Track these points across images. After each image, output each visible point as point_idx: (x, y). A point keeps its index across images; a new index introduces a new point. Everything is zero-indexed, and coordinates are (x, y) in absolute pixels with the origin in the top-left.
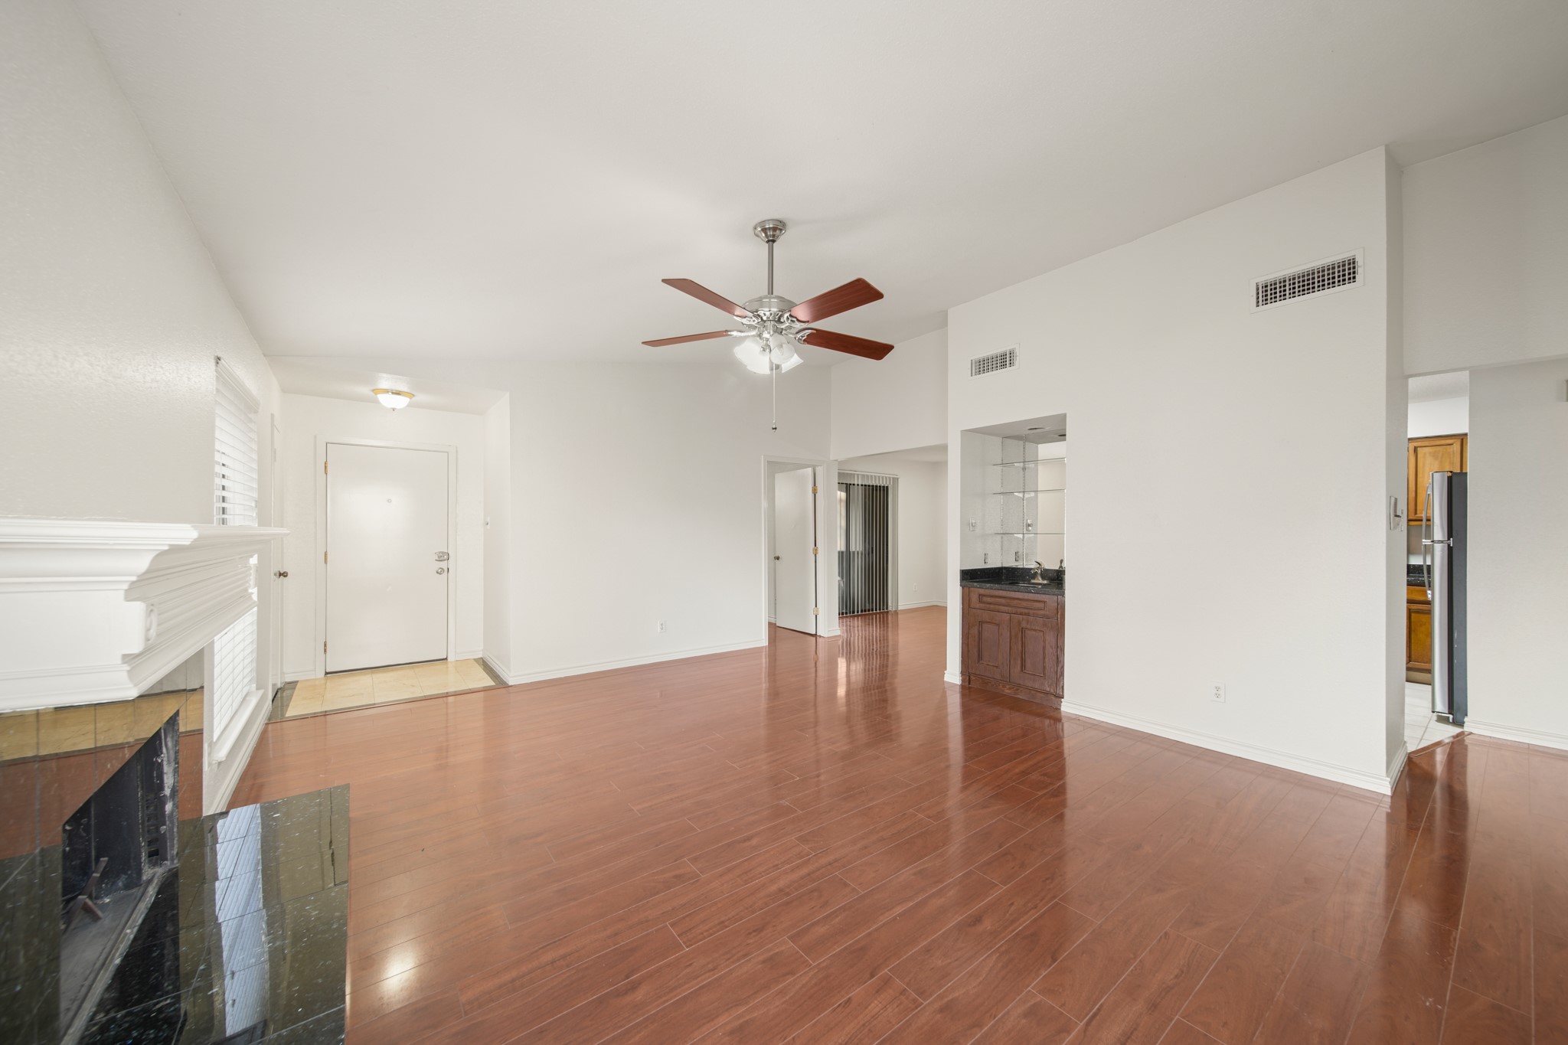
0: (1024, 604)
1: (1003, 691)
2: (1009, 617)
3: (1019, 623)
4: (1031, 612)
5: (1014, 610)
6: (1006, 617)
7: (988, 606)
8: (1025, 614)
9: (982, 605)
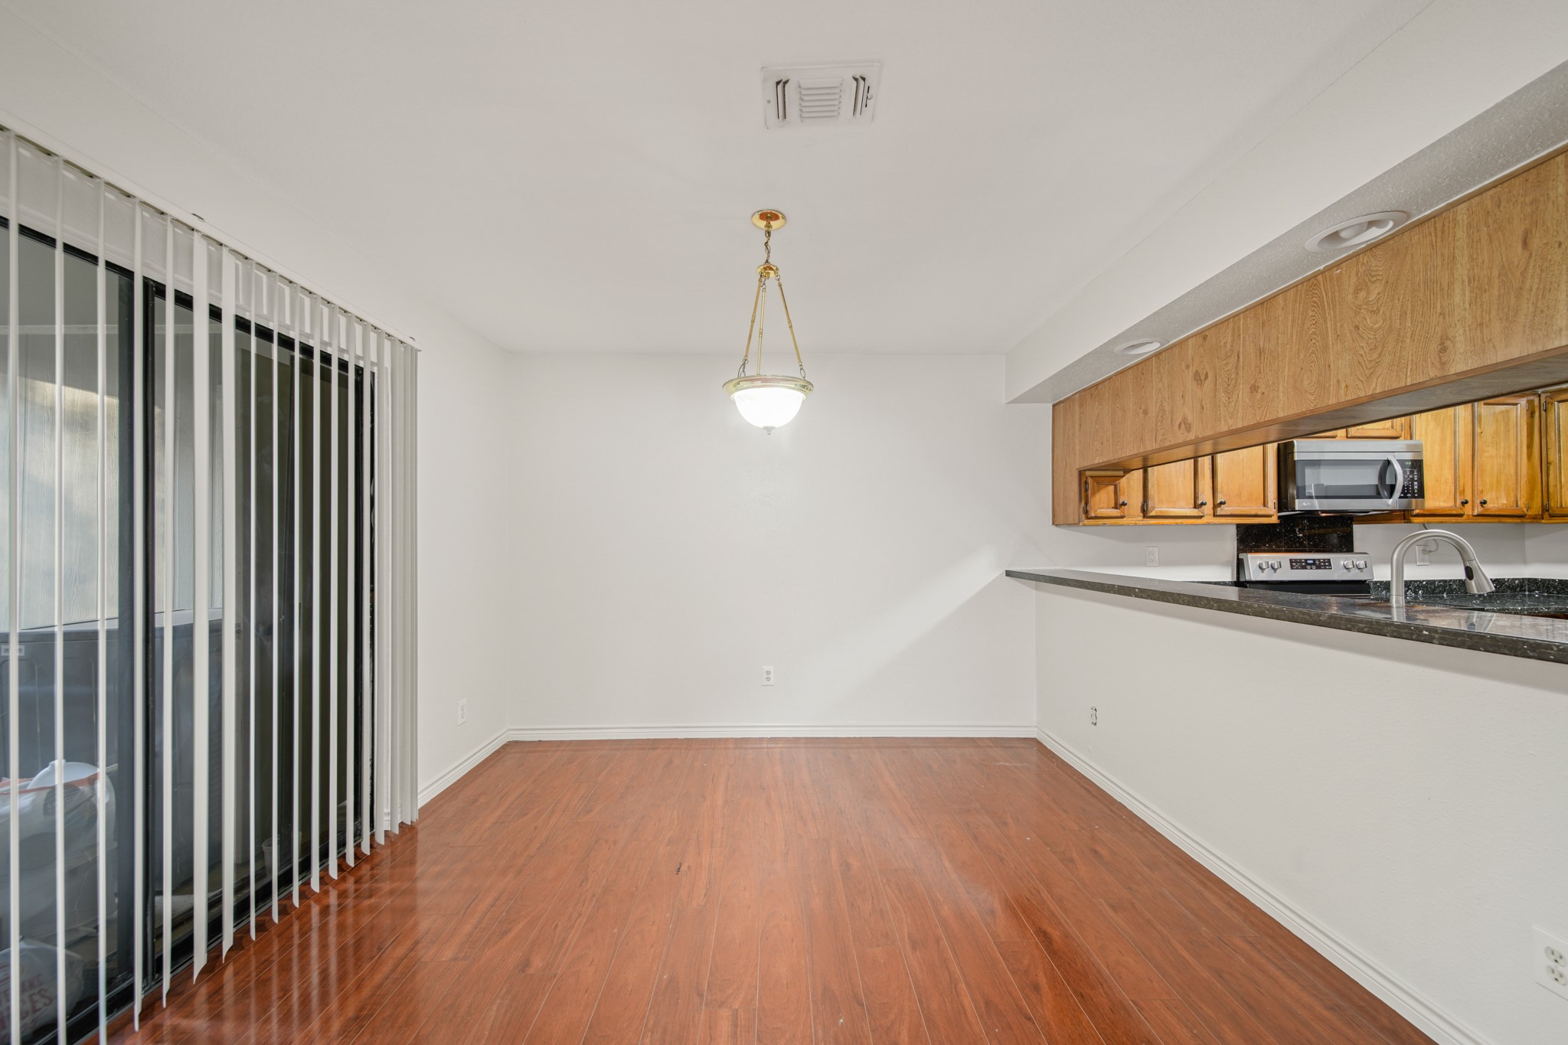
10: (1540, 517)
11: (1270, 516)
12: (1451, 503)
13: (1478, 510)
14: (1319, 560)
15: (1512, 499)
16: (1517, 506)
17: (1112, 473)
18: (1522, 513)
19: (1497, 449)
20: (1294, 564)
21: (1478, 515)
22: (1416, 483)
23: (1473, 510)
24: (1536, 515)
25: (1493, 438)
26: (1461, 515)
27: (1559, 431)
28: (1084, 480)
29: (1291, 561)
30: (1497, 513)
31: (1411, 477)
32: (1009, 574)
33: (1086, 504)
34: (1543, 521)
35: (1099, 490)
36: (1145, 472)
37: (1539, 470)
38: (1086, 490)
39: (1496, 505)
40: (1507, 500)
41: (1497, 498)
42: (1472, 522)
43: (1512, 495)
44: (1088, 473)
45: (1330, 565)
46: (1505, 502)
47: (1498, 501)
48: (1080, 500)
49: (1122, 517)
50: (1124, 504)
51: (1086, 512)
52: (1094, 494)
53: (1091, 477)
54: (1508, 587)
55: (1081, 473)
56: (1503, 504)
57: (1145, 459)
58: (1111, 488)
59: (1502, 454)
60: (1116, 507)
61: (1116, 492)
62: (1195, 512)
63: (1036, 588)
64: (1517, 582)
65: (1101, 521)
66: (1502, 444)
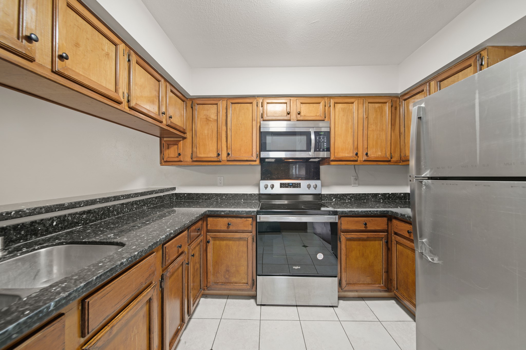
10: (399, 162)
11: (255, 161)
12: (351, 155)
13: (365, 158)
14: (295, 183)
15: (384, 152)
16: (386, 156)
17: (176, 139)
18: (388, 160)
19: (376, 126)
20: (282, 186)
21: (365, 161)
22: (325, 144)
23: (363, 158)
24: (397, 161)
25: (374, 120)
26: (356, 161)
27: (404, 116)
28: (162, 142)
29: (281, 184)
30: (374, 160)
31: (323, 140)
33: (163, 154)
34: (400, 164)
35: (169, 148)
37: (399, 137)
38: (163, 147)
39: (375, 156)
40: (381, 153)
41: (376, 152)
42: (363, 165)
43: (384, 150)
45: (300, 186)
46: (380, 154)
47: (375, 153)
48: (161, 152)
50: (180, 154)
51: (163, 159)
52: (166, 149)
53: (165, 141)
54: (398, 197)
55: (162, 139)
56: (379, 155)
58: (176, 146)
59: (379, 129)
60: (177, 156)
61: (178, 149)
62: (216, 159)
64: (402, 195)
65: (172, 163)
66: (379, 124)
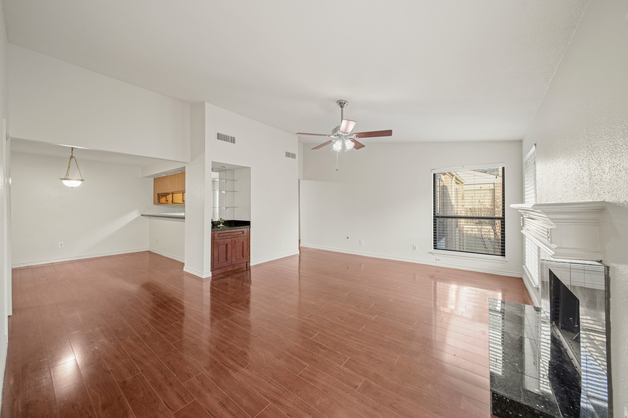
0: (236, 233)
1: (229, 270)
2: (231, 240)
3: (235, 241)
4: (239, 236)
5: (233, 236)
6: (230, 240)
7: (222, 237)
8: (237, 237)
9: (220, 238)
17: (165, 195)
28: (159, 196)
32: (142, 215)
33: (159, 200)
35: (162, 198)
36: (173, 195)
38: (159, 198)
44: (160, 194)
48: (158, 200)
49: (168, 203)
50: (168, 201)
51: (159, 202)
52: (161, 198)
53: (161, 195)
55: (158, 194)
57: (172, 193)
58: (165, 197)
60: (166, 201)
61: (166, 198)
62: (183, 202)
63: (149, 218)
65: (163, 204)
